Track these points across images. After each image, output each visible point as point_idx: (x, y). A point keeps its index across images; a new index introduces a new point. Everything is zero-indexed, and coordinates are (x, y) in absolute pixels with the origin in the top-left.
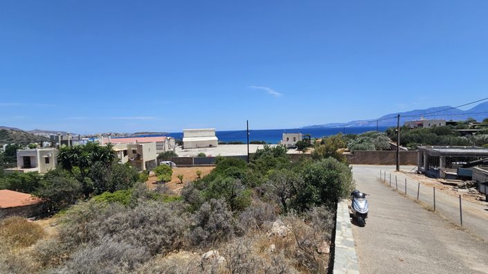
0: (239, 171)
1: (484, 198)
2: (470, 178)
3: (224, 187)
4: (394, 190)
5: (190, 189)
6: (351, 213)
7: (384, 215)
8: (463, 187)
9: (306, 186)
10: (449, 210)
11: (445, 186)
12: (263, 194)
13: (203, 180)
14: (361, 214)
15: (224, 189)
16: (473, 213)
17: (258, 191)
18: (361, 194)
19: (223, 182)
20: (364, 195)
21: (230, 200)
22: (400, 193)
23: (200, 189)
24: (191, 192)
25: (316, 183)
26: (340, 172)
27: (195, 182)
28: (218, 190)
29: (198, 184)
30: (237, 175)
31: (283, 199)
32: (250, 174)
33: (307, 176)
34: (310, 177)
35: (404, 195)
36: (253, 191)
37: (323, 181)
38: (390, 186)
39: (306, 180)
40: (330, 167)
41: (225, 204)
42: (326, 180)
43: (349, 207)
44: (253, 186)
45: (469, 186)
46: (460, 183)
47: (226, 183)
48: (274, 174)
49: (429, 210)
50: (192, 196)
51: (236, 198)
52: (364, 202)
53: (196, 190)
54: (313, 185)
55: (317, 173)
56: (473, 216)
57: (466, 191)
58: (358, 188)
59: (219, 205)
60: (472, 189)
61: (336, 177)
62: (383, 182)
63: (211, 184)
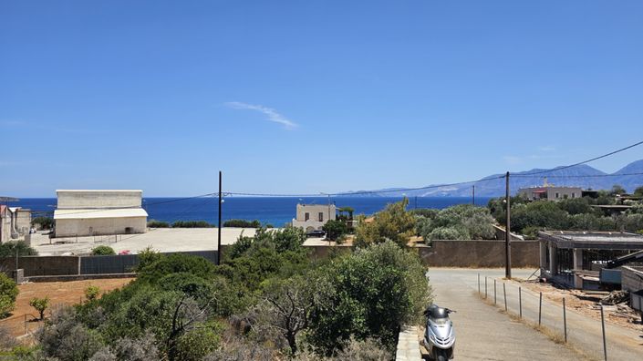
0: (195, 280)
1: (640, 319)
2: (618, 287)
3: (156, 313)
4: (502, 312)
5: (65, 323)
6: (425, 352)
7: (482, 353)
8: (608, 303)
9: (339, 300)
10: (587, 339)
11: (584, 302)
12: (248, 329)
13: (101, 303)
14: (443, 350)
15: (154, 318)
16: (623, 342)
17: (238, 325)
18: (441, 311)
19: (156, 301)
20: (447, 312)
21: (167, 342)
22: (511, 317)
23: (92, 327)
24: (66, 332)
25: (358, 294)
26: (405, 269)
27: (78, 308)
28: (139, 320)
29: (85, 314)
30: (191, 290)
31: (290, 332)
32: (220, 287)
33: (341, 278)
34: (347, 282)
35: (518, 318)
36: (225, 325)
37: (373, 290)
38: (494, 305)
39: (339, 289)
40: (386, 259)
41: (155, 349)
42: (379, 286)
43: (422, 343)
44: (226, 315)
45: (618, 300)
46: (605, 295)
47: (163, 302)
48: (275, 287)
49: (558, 342)
50: (67, 341)
51: (183, 337)
52: (446, 326)
53: (80, 327)
54: (353, 298)
55: (361, 272)
56: (622, 347)
57: (613, 308)
58: (436, 302)
59: (139, 350)
60: (623, 305)
61: (396, 280)
62: (484, 298)
63: (125, 307)
